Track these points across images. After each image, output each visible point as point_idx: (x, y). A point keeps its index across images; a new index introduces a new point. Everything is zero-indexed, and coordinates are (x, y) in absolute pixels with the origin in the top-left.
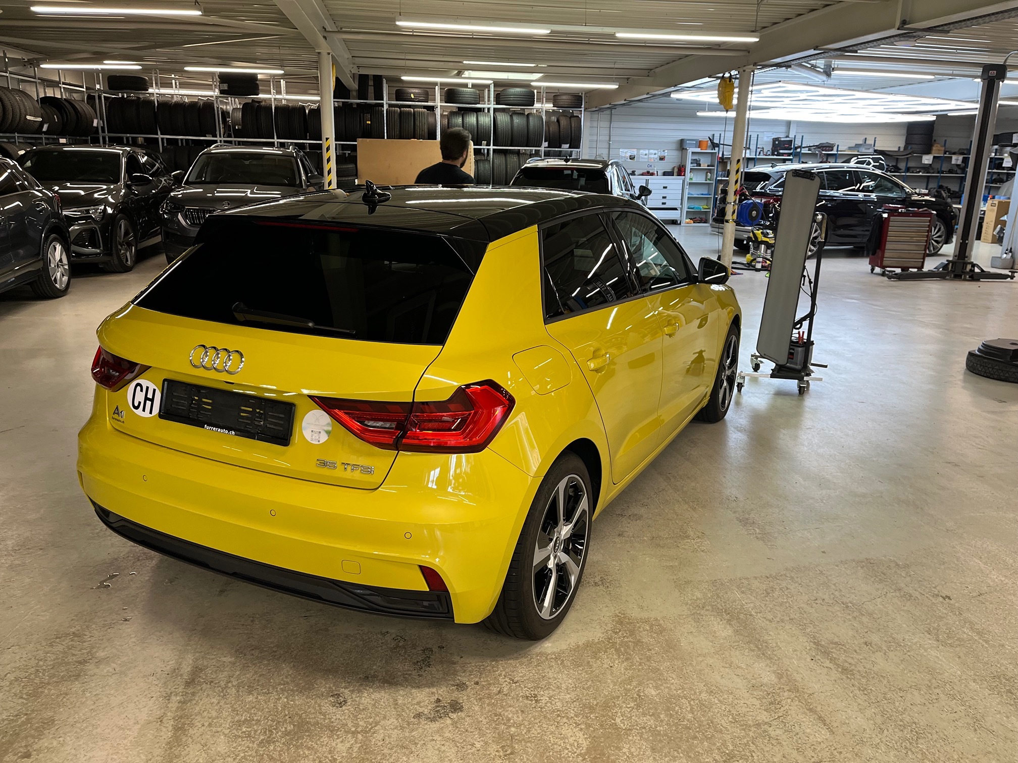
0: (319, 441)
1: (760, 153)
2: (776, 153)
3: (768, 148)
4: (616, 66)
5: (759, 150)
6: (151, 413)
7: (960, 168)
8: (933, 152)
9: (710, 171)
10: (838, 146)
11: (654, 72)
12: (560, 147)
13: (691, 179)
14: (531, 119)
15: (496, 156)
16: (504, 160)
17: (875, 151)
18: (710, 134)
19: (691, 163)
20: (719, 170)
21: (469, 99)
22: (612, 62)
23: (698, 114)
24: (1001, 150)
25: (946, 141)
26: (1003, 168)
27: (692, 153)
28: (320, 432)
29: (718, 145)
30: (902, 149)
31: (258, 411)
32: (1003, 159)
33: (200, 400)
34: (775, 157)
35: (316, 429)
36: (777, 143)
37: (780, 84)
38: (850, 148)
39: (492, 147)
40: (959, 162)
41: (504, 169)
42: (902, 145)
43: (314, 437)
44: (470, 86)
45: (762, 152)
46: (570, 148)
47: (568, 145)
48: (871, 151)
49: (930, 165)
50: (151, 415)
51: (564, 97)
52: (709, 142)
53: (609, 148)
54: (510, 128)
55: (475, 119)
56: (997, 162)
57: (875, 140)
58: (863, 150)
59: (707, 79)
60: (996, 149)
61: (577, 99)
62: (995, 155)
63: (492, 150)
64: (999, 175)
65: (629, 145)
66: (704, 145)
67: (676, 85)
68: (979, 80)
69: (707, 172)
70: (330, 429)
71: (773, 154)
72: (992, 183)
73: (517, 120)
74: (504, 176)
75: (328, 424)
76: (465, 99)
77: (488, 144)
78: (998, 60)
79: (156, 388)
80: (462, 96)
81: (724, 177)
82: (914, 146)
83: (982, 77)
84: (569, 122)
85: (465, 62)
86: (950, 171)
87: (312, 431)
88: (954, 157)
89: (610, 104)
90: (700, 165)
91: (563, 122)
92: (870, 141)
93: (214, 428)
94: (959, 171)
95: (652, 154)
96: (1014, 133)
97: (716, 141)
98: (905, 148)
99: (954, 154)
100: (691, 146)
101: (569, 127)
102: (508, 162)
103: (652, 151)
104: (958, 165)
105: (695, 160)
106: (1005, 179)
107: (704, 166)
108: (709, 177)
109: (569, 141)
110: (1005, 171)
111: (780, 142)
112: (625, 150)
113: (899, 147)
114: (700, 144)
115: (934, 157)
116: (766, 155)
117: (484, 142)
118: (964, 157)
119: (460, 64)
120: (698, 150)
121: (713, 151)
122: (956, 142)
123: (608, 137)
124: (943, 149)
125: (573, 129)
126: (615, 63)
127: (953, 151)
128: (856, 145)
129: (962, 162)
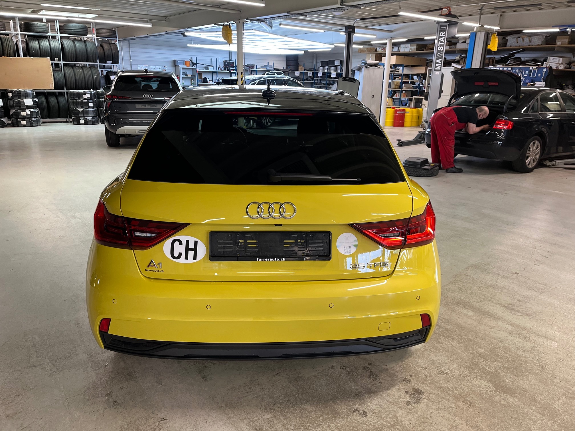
0: (350, 253)
1: (218, 69)
2: (226, 69)
3: (222, 66)
4: (149, 13)
5: (218, 67)
6: (195, 258)
7: (311, 78)
8: (299, 69)
9: (193, 79)
10: (257, 66)
11: (169, 19)
12: (106, 63)
13: (183, 83)
14: (87, 44)
15: (66, 68)
16: (72, 71)
17: (274, 69)
18: (190, 57)
19: (182, 74)
20: (198, 78)
21: (43, 29)
22: (146, 11)
23: (188, 45)
24: (329, 69)
25: (304, 64)
26: (331, 78)
27: (182, 68)
28: (350, 247)
29: (196, 64)
30: (285, 68)
31: (299, 241)
32: (331, 73)
33: (245, 242)
34: (227, 71)
35: (347, 245)
36: (226, 63)
37: (253, 31)
38: (262, 67)
39: (62, 62)
40: (311, 75)
41: (74, 77)
42: (285, 66)
43: (346, 251)
44: (44, 21)
45: (219, 68)
46: (112, 63)
47: (111, 62)
48: (272, 69)
49: (298, 76)
50: (195, 261)
51: (104, 31)
52: (190, 62)
53: (131, 64)
54: (74, 49)
55: (48, 43)
56: (328, 75)
57: (273, 63)
58: (269, 69)
59: (213, 25)
60: (327, 68)
61: (113, 32)
62: (327, 71)
63: (62, 64)
64: (329, 81)
65: (143, 62)
66: (188, 64)
67: (189, 28)
68: (344, 33)
69: (191, 80)
70: (357, 243)
71: (225, 70)
72: (327, 85)
73: (78, 45)
74: (74, 82)
75: (355, 241)
76: (40, 29)
77: (59, 60)
78: (351, 24)
79: (196, 240)
80: (35, 27)
81: (201, 82)
82: (291, 67)
83: (345, 32)
84: (110, 47)
85: (42, 5)
86: (307, 80)
87: (344, 247)
88: (309, 72)
89: (134, 37)
90: (187, 76)
91: (106, 46)
92: (271, 64)
93: (266, 259)
94: (311, 79)
95: (158, 68)
96: (335, 60)
97: (194, 61)
98: (287, 68)
99: (308, 71)
100: (181, 64)
101: (111, 50)
102: (76, 72)
103: (157, 67)
104: (310, 77)
105: (184, 72)
106: (332, 83)
107: (189, 76)
108: (193, 82)
109: (112, 59)
110: (333, 79)
111: (228, 63)
112: (141, 66)
113: (284, 67)
114: (185, 63)
115: (300, 72)
116: (222, 70)
117: (56, 59)
118: (313, 73)
119: (39, 6)
120: (185, 67)
121: (193, 67)
122: (308, 65)
123: (129, 57)
124: (303, 68)
125: (113, 51)
126: (148, 11)
127: (307, 69)
128: (264, 65)
129: (312, 75)
